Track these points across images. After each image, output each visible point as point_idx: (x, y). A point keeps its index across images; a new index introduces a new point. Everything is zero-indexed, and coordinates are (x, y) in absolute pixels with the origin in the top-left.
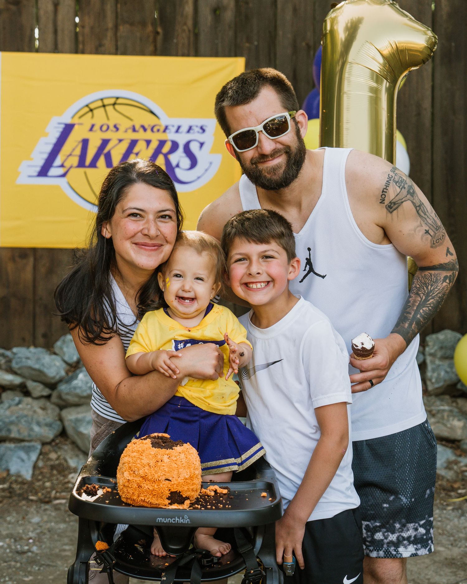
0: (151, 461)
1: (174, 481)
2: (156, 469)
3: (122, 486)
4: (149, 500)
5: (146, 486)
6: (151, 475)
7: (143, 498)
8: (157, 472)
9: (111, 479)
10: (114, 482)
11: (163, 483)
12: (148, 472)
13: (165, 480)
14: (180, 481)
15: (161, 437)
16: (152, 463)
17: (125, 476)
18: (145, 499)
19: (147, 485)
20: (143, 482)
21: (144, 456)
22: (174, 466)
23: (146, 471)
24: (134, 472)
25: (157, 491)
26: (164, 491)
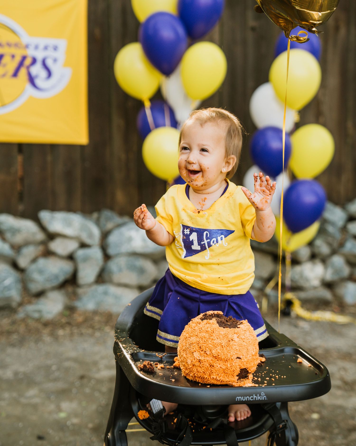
0: (222, 341)
1: (244, 359)
2: (228, 349)
3: (191, 365)
4: (221, 378)
5: (218, 365)
6: (224, 354)
7: (215, 377)
8: (230, 351)
9: (157, 354)
10: (160, 357)
11: (235, 361)
12: (220, 352)
13: (236, 358)
14: (249, 358)
15: (217, 314)
16: (224, 343)
17: (195, 357)
18: (216, 378)
19: (220, 364)
20: (216, 362)
21: (215, 336)
22: (244, 344)
23: (219, 351)
24: (205, 352)
25: (229, 369)
26: (236, 369)
